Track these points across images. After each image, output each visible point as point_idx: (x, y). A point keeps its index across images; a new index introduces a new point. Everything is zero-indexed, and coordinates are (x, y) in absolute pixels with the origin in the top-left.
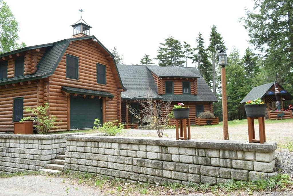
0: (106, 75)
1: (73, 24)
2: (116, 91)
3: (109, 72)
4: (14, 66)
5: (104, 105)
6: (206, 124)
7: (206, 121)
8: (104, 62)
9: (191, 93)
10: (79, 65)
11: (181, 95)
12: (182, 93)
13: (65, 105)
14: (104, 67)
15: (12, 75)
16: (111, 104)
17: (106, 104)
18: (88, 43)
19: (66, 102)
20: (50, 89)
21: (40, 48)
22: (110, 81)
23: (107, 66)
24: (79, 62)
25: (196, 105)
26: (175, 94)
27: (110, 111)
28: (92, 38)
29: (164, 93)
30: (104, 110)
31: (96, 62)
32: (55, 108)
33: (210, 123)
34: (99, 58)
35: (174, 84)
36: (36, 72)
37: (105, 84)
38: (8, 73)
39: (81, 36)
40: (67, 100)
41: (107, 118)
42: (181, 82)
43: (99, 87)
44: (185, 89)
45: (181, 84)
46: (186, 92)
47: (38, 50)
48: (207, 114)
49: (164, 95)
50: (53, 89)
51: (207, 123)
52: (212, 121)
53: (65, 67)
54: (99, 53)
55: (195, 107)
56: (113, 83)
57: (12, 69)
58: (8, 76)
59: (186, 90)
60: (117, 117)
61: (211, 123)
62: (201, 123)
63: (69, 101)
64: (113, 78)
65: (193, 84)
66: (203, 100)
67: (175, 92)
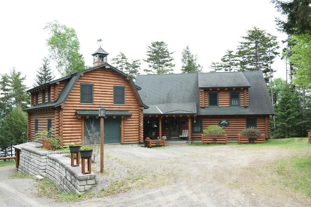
0: (125, 95)
1: (93, 53)
2: (138, 108)
3: (128, 92)
4: (48, 94)
5: (122, 123)
6: (248, 142)
7: (248, 139)
8: (123, 84)
9: (241, 105)
10: (93, 90)
11: (227, 108)
12: (229, 105)
13: (80, 126)
14: (123, 88)
15: (41, 102)
16: (131, 122)
17: (125, 122)
18: (103, 70)
19: (80, 123)
20: (64, 114)
21: (59, 81)
22: (130, 101)
23: (126, 87)
24: (93, 88)
25: (246, 118)
26: (220, 107)
27: (130, 128)
28: (105, 65)
29: (207, 106)
30: (122, 128)
31: (113, 85)
32: (70, 129)
33: (253, 141)
34: (117, 81)
35: (220, 95)
36: (57, 100)
37: (124, 104)
38: (39, 100)
39: (97, 64)
40: (81, 121)
41: (125, 135)
42: (228, 93)
43: (117, 107)
44: (234, 100)
45: (228, 95)
46: (235, 104)
47: (58, 83)
48: (250, 131)
49: (207, 108)
50: (68, 113)
51: (250, 142)
52: (256, 139)
53: (79, 94)
54: (117, 76)
55: (245, 121)
56: (134, 102)
57: (41, 97)
58: (39, 103)
59: (234, 102)
60: (138, 133)
61: (255, 142)
62: (241, 141)
63: (83, 122)
64: (133, 97)
65: (243, 94)
66: (254, 114)
67: (220, 105)
